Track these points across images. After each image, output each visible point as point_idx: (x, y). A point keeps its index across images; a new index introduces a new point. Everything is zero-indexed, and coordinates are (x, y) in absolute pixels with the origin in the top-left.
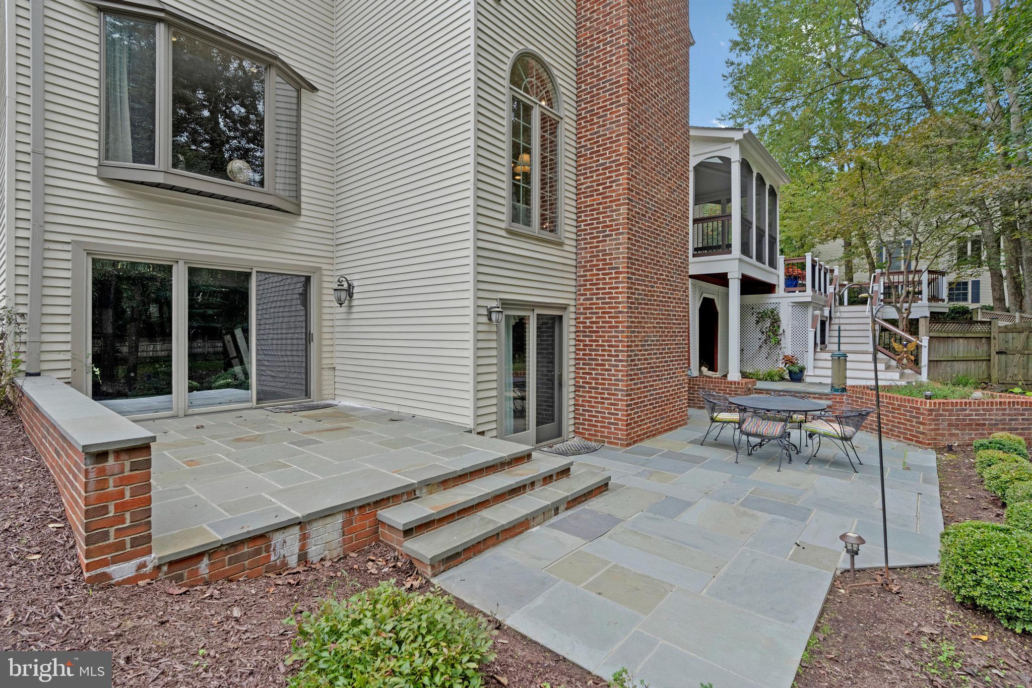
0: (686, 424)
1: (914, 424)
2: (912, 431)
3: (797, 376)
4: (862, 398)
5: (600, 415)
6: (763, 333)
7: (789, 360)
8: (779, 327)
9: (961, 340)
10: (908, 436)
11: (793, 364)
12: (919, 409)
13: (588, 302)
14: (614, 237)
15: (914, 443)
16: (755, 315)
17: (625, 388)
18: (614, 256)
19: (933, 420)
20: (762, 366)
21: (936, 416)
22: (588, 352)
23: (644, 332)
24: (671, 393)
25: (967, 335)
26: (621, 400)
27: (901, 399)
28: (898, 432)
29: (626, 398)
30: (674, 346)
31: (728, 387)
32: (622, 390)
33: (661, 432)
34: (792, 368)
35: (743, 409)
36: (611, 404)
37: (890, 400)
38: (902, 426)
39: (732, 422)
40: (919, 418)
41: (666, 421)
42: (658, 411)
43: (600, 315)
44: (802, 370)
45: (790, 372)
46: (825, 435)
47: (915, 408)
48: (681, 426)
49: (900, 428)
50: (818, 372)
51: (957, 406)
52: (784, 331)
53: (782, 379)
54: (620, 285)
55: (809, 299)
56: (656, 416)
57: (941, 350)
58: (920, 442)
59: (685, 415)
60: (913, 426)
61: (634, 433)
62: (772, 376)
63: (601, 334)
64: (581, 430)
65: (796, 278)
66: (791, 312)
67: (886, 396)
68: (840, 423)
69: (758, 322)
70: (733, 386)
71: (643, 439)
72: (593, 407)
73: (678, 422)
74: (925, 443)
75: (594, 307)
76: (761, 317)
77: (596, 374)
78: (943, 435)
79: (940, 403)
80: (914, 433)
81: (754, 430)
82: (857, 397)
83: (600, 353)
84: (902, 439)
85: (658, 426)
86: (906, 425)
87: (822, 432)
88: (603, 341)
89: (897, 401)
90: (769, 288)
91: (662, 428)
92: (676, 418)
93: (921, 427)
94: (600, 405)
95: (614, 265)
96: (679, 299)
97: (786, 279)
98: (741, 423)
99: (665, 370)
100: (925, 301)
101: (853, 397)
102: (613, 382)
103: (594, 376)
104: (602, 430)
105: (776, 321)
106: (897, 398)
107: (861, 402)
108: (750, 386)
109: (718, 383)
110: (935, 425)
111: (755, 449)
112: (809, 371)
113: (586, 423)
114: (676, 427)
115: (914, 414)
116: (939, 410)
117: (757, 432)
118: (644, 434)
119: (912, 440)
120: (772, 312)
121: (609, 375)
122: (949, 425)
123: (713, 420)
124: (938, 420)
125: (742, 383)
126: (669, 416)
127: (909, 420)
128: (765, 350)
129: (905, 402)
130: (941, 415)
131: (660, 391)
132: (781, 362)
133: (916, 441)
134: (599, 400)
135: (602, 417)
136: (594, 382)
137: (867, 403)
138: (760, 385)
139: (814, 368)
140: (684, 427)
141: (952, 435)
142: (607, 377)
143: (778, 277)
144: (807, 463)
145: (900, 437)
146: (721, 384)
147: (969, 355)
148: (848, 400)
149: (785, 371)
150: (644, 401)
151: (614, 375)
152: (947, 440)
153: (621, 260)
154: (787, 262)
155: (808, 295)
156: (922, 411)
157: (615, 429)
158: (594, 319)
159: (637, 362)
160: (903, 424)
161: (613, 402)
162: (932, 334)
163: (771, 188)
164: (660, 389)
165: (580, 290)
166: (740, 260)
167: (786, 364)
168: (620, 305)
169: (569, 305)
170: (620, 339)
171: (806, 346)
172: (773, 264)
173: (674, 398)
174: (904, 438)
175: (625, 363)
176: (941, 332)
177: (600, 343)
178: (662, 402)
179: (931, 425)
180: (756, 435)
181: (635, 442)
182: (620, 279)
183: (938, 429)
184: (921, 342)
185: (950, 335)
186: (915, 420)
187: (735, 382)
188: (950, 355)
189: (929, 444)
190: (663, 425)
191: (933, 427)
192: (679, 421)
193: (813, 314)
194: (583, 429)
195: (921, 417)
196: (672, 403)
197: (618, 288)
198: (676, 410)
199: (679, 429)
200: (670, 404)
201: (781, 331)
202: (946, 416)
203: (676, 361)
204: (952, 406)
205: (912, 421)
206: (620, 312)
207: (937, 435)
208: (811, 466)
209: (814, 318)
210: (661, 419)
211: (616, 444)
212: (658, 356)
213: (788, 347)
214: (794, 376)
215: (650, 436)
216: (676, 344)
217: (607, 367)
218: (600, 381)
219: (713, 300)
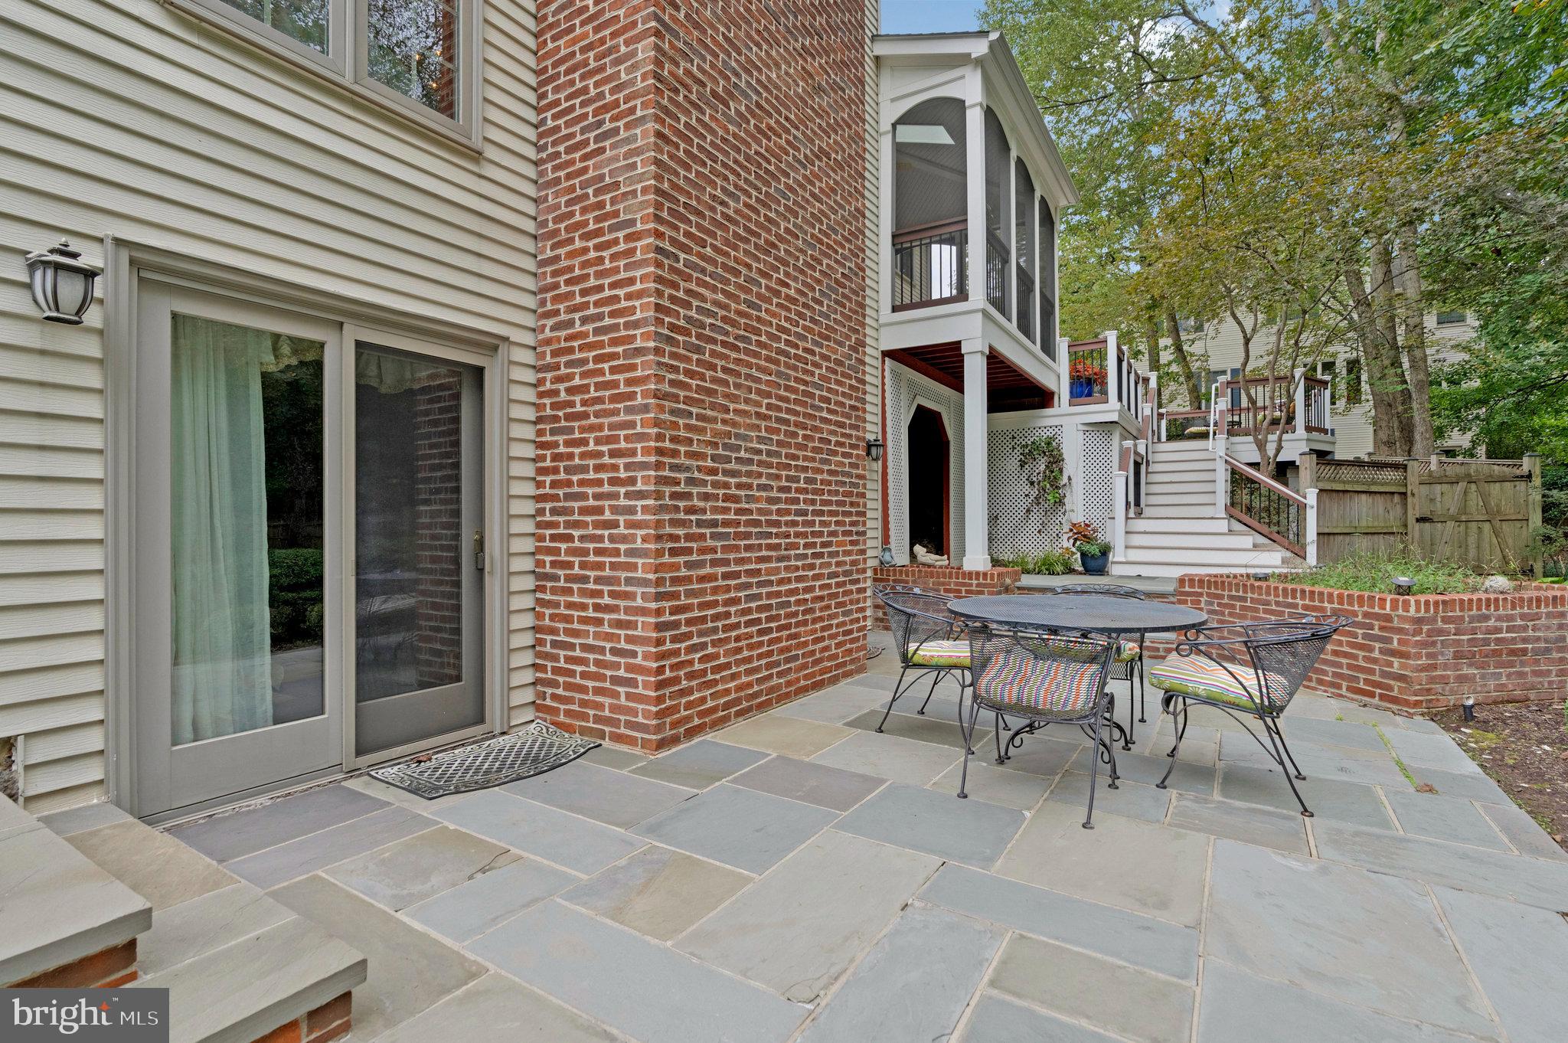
0: (862, 669)
1: (1376, 654)
2: (1372, 672)
3: (1095, 562)
4: (1244, 599)
5: (591, 657)
6: (1032, 483)
7: (1082, 534)
8: (1061, 471)
9: (1364, 497)
10: (1361, 685)
11: (1088, 539)
12: (1388, 618)
13: (563, 334)
14: (623, 134)
15: (1376, 701)
16: (1018, 450)
17: (651, 576)
18: (623, 190)
19: (1424, 644)
20: (1032, 546)
21: (1429, 634)
22: (562, 476)
23: (724, 422)
24: (818, 593)
25: (1374, 488)
26: (644, 612)
27: (1340, 596)
28: (1335, 674)
29: (653, 605)
30: (825, 476)
31: (964, 584)
32: (645, 582)
33: (787, 695)
34: (1087, 547)
35: (982, 630)
36: (619, 624)
37: (1312, 599)
38: (1344, 661)
39: (956, 667)
40: (1389, 640)
41: (804, 666)
42: (779, 640)
43: (591, 366)
44: (1105, 551)
45: (1083, 555)
46: (1211, 701)
47: (1377, 617)
48: (846, 675)
49: (1339, 665)
50: (1134, 555)
51: (1470, 609)
52: (1070, 478)
53: (1070, 571)
54: (638, 273)
55: (1114, 417)
56: (770, 653)
57: (1335, 515)
58: (1394, 700)
59: (859, 649)
60: (1375, 661)
61: (689, 705)
62: (1051, 564)
63: (593, 420)
64: (549, 702)
65: (1089, 382)
66: (1082, 442)
67: (1303, 592)
68: (1256, 664)
69: (1023, 464)
70: (975, 582)
71: (725, 719)
72: (576, 633)
73: (838, 666)
74: (1407, 703)
75: (576, 344)
76: (1030, 454)
77: (582, 538)
78: (1444, 680)
79: (1436, 603)
80: (1377, 678)
81: (1010, 695)
82: (1231, 597)
83: (592, 475)
84: (1344, 691)
85: (775, 681)
86: (1355, 657)
87: (1201, 690)
88: (598, 441)
89: (1331, 601)
90: (1042, 398)
91: (789, 684)
92: (835, 657)
93: (1396, 662)
94: (592, 629)
95: (622, 217)
96: (839, 363)
97: (1072, 385)
98: (978, 667)
99: (797, 535)
100: (1301, 431)
101: (1221, 597)
102: (622, 559)
103: (577, 544)
104: (599, 699)
105: (1056, 460)
106: (1331, 595)
107: (1242, 608)
108: (1008, 581)
109: (944, 576)
110: (1429, 656)
111: (1017, 741)
112: (1117, 555)
113: (561, 679)
114: (834, 680)
115: (1376, 631)
116: (1434, 620)
117: (1020, 699)
118: (727, 706)
119: (1372, 695)
120: (1049, 444)
121: (612, 539)
122: (1457, 655)
123: (908, 662)
124: (1434, 643)
125: (992, 575)
126: (813, 652)
127: (1361, 647)
128: (1036, 518)
129: (1351, 604)
130: (1440, 632)
131: (783, 588)
132: (1065, 537)
133: (1382, 697)
134: (591, 613)
135: (598, 663)
136: (577, 560)
137: (1257, 610)
138: (1027, 580)
139: (1127, 547)
140: (857, 677)
141: (1462, 679)
142: (607, 544)
143: (1056, 375)
144: (1162, 785)
145: (1339, 687)
146: (950, 577)
147: (1376, 524)
148: (1212, 604)
149: (1073, 554)
150: (728, 615)
151: (624, 539)
152: (1452, 692)
153: (640, 198)
154: (1073, 349)
155: (1109, 410)
156: (1396, 623)
157: (628, 696)
158: (577, 381)
159: (697, 503)
160: (1346, 655)
161: (623, 617)
162: (1321, 485)
163: (1043, 201)
164: (781, 582)
165: (543, 303)
166: (985, 312)
167: (1076, 540)
168: (638, 332)
169: (506, 339)
170: (639, 429)
171: (1110, 506)
172: (1048, 348)
173: (828, 607)
174: (1349, 689)
175: (651, 502)
176: (1334, 480)
177: (592, 446)
178: (788, 616)
179: (1419, 656)
180: (1018, 708)
181: (691, 733)
182: (639, 255)
183: (1434, 667)
184: (1305, 498)
185: (1348, 487)
186: (1377, 645)
187: (978, 574)
188: (1348, 524)
189: (1417, 704)
190: (793, 676)
191: (1423, 661)
192: (844, 664)
193: (1121, 446)
194: (554, 697)
195: (1396, 638)
196: (821, 619)
197: (631, 281)
198: (832, 637)
199: (843, 683)
200: (815, 621)
201: (1065, 480)
202: (1449, 634)
203: (831, 513)
204: (1462, 610)
205: (1371, 649)
206: (639, 352)
207: (1432, 680)
208: (1173, 793)
209: (1124, 454)
210: (788, 660)
211: (631, 741)
212: (774, 494)
213: (1077, 508)
214: (1092, 564)
215: (749, 709)
216: (831, 472)
217: (608, 515)
218: (592, 558)
219: (937, 416)
